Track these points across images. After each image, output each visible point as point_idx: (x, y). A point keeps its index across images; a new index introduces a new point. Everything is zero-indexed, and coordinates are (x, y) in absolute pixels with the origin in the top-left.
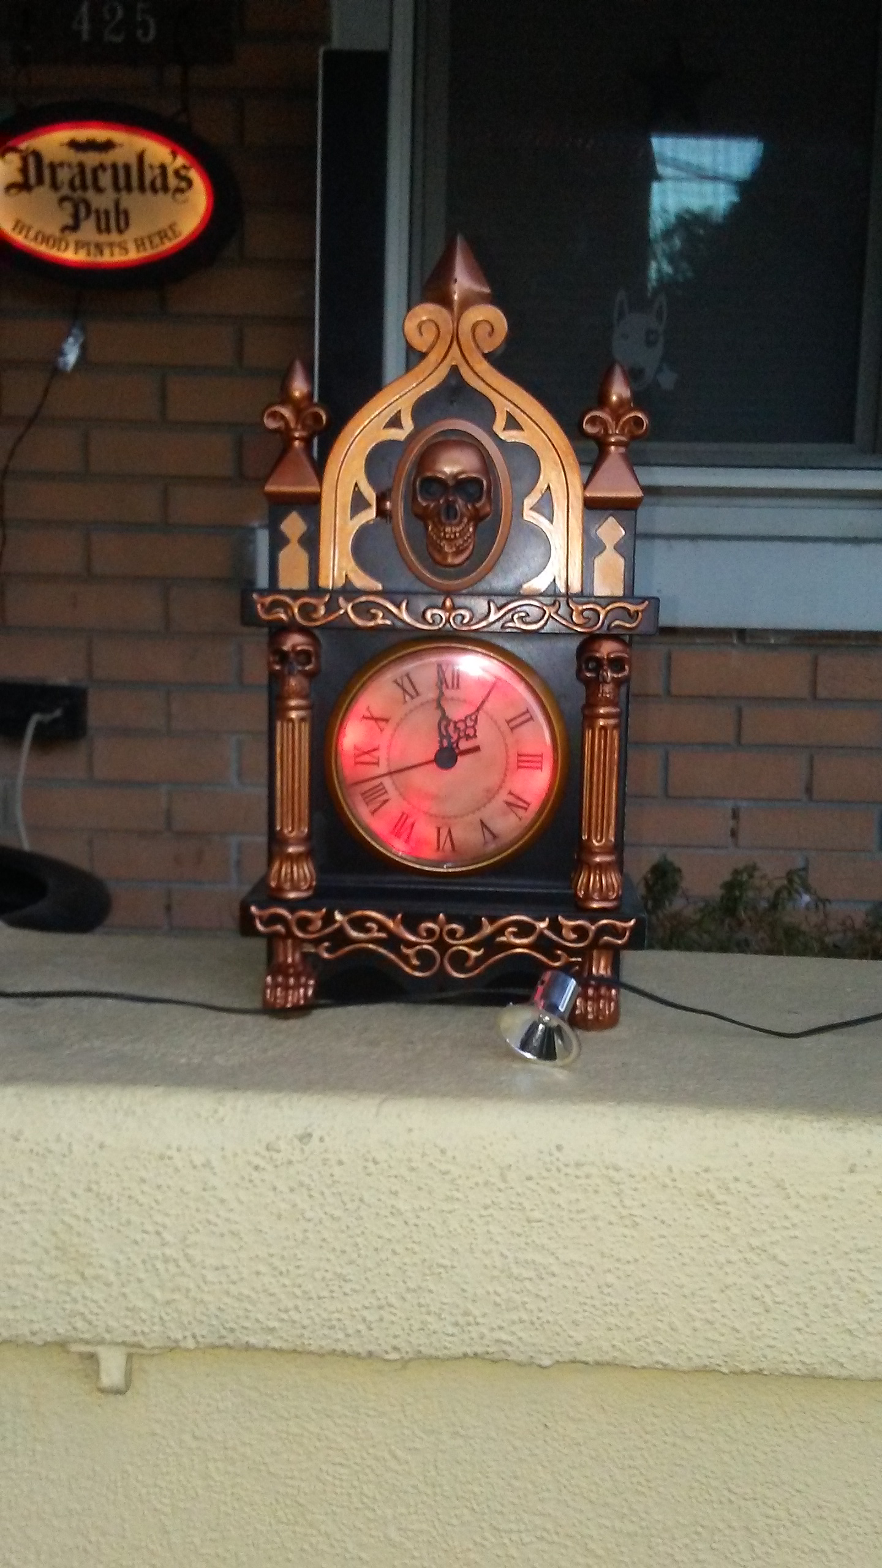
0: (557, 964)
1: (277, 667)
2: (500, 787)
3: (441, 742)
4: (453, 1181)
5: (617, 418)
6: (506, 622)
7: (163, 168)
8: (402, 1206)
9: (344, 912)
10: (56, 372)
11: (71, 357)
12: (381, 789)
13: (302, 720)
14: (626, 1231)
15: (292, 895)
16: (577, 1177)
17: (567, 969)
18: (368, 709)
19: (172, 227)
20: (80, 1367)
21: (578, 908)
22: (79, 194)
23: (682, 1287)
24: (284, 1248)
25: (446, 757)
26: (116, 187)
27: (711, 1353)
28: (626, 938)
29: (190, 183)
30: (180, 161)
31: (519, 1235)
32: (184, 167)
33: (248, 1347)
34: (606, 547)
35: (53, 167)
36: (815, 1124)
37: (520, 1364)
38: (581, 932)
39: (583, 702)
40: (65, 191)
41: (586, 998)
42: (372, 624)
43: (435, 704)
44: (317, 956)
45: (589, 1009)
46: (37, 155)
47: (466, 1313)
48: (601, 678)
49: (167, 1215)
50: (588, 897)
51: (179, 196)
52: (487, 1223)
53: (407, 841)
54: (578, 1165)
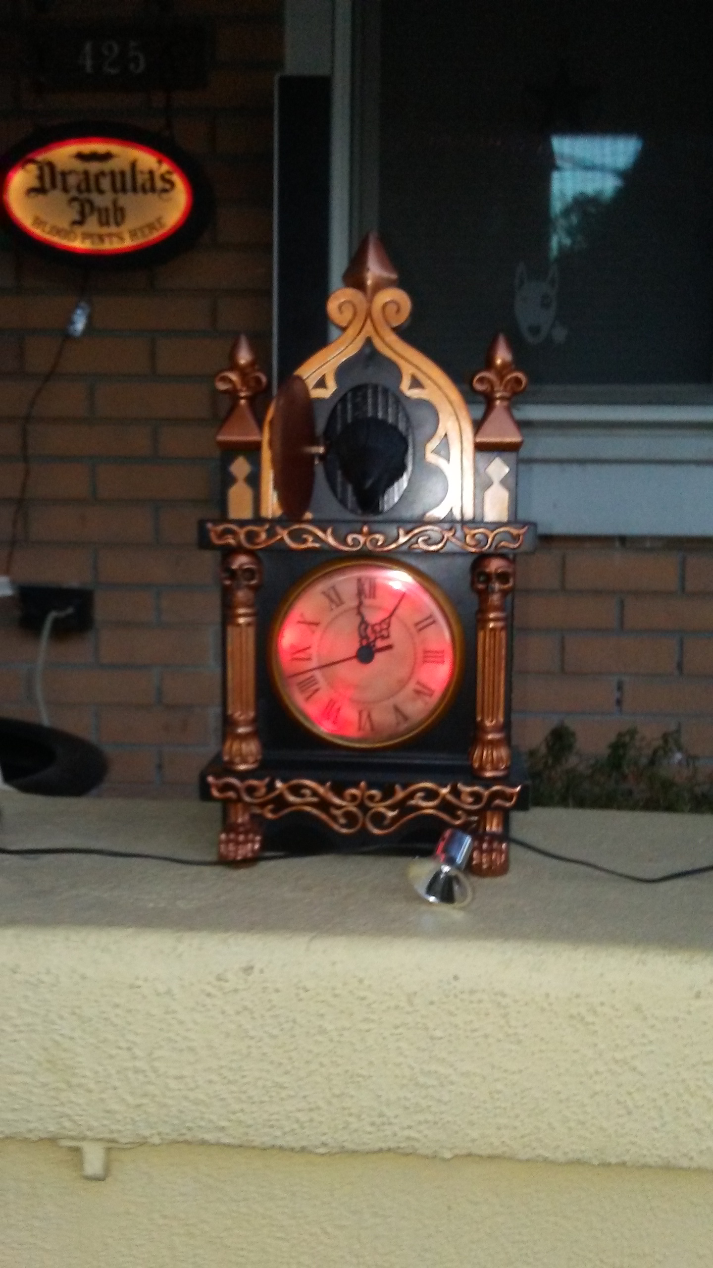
0: (458, 822)
1: (228, 582)
2: (410, 678)
3: (361, 642)
4: (369, 1005)
5: (501, 377)
6: (412, 545)
7: (151, 173)
8: (328, 1026)
9: (284, 780)
10: (67, 336)
11: (80, 324)
12: (312, 681)
13: (248, 624)
14: (513, 1047)
15: (242, 767)
16: (471, 1002)
17: (465, 828)
18: (302, 615)
19: (159, 220)
20: (69, 1158)
21: (474, 776)
22: (85, 195)
23: (559, 1093)
24: (232, 1061)
25: (366, 654)
26: (114, 189)
27: (583, 1148)
28: (513, 802)
29: (172, 184)
30: (165, 167)
31: (424, 1050)
32: (169, 172)
33: (203, 1143)
34: (493, 483)
35: (64, 174)
36: (667, 957)
37: (426, 1157)
38: (477, 797)
39: (476, 608)
40: (74, 193)
41: (481, 851)
42: (303, 546)
43: (355, 611)
44: (261, 817)
45: (484, 860)
46: (51, 165)
47: (381, 1115)
48: (490, 590)
49: (137, 1034)
50: (482, 768)
51: (165, 196)
52: (398, 1040)
53: (334, 723)
54: (472, 992)
